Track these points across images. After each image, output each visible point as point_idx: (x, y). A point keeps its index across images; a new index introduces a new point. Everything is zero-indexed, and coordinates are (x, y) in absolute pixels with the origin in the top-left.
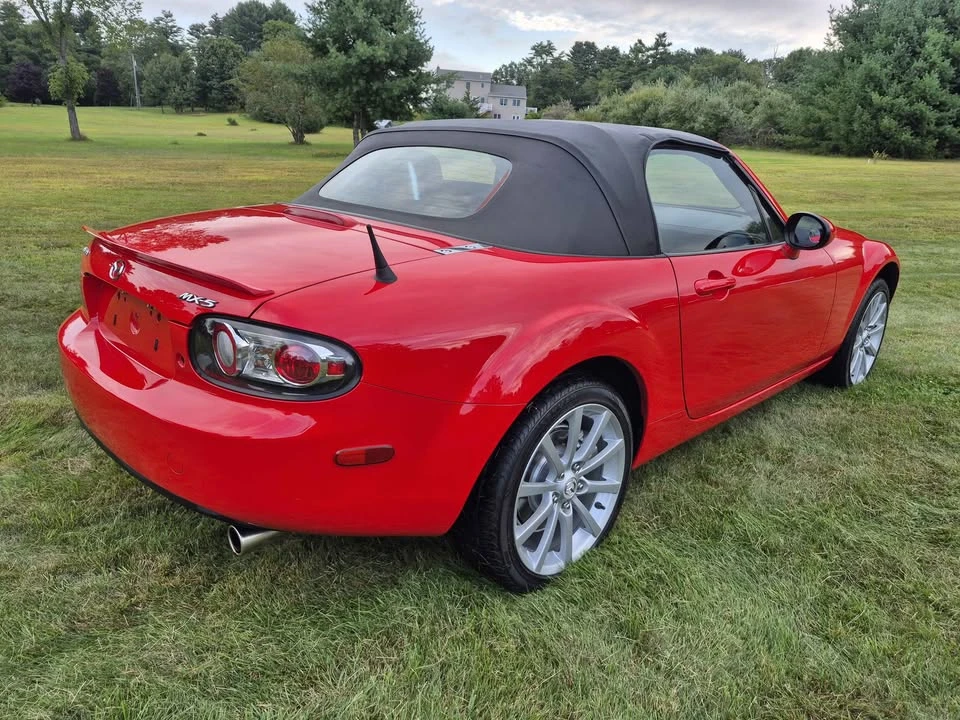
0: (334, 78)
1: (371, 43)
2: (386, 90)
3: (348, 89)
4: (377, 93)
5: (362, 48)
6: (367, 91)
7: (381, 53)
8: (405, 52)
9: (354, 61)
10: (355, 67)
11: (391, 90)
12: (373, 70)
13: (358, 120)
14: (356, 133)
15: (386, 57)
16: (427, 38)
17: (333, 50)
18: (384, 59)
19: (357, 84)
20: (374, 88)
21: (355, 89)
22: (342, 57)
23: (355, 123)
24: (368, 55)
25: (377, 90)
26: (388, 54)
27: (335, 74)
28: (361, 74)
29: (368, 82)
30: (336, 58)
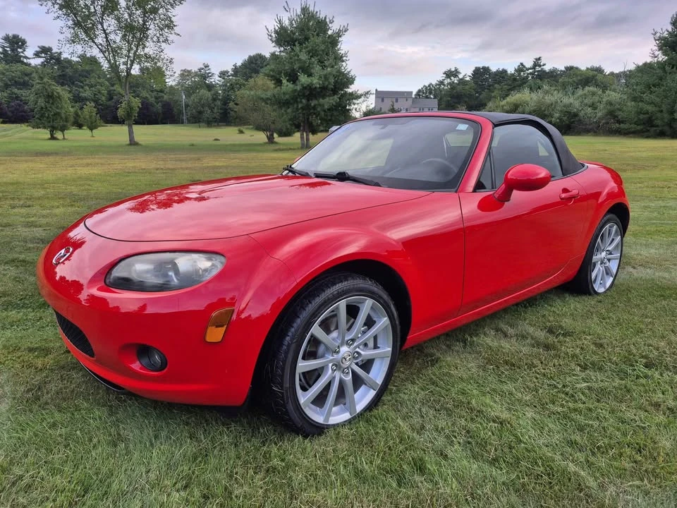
0: (287, 99)
1: (310, 75)
2: (320, 105)
3: (295, 106)
4: (314, 108)
5: (303, 79)
6: (308, 107)
7: (315, 81)
8: (332, 80)
9: (299, 88)
10: (300, 91)
11: (323, 105)
12: (311, 93)
13: (304, 127)
14: (302, 135)
15: (320, 84)
16: (349, 70)
17: (284, 81)
18: (318, 86)
19: (301, 102)
20: (312, 105)
21: (300, 106)
22: (291, 85)
23: (302, 128)
24: (308, 83)
25: (315, 105)
26: (321, 82)
27: (287, 96)
28: (304, 96)
29: (308, 101)
30: (287, 86)
